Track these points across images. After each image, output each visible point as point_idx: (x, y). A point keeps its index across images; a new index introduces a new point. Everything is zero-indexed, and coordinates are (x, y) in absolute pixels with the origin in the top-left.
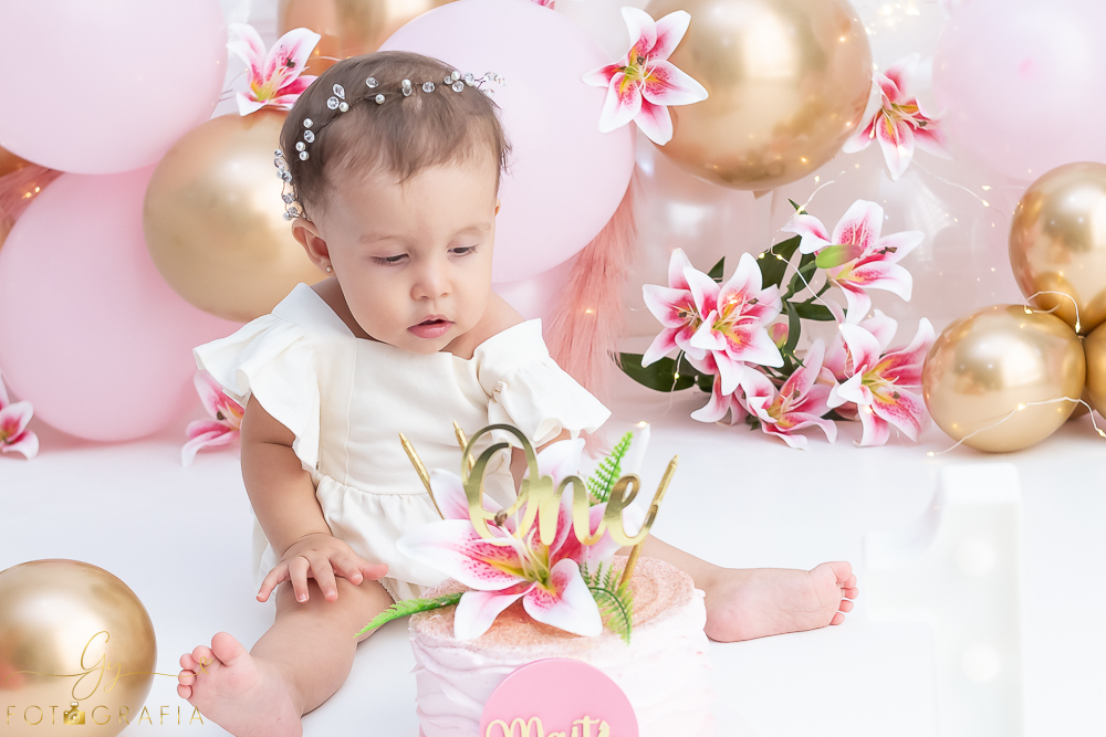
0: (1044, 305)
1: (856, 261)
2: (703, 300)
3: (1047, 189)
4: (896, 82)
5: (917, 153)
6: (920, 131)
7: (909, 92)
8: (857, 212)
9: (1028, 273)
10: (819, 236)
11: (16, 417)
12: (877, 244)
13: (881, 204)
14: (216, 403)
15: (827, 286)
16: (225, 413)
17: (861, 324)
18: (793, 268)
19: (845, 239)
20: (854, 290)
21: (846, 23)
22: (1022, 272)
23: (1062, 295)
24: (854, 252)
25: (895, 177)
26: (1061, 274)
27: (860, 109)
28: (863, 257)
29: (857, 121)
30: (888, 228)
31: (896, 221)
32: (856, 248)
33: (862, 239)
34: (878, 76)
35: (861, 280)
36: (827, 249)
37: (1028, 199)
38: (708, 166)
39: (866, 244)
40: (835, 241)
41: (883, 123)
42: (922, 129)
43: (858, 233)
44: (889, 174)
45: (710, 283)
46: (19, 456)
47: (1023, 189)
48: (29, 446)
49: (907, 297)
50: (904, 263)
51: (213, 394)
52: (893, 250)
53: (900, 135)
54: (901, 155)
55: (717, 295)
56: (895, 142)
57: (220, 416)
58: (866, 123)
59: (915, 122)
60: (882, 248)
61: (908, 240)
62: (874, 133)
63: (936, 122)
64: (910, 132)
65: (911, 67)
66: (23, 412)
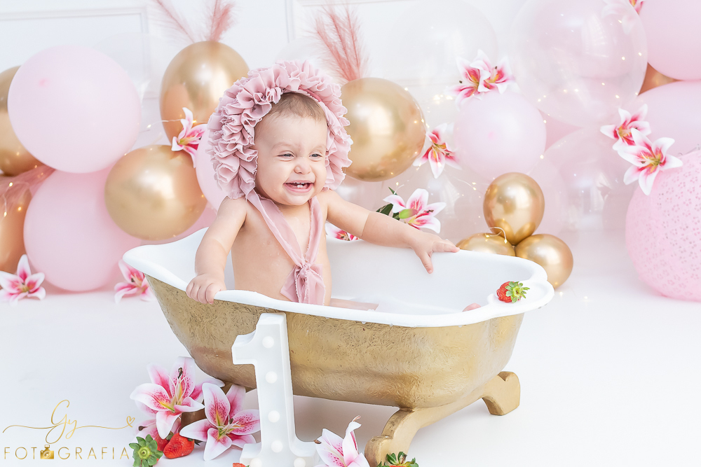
0: (498, 233)
1: (416, 216)
3: (499, 183)
4: (437, 136)
5: (446, 166)
6: (447, 156)
7: (442, 140)
8: (420, 194)
9: (492, 219)
10: (401, 205)
11: (34, 280)
12: (425, 208)
13: (428, 191)
14: (129, 275)
16: (135, 279)
19: (412, 205)
21: (413, 111)
22: (489, 219)
23: (505, 229)
24: (415, 212)
25: (436, 177)
26: (504, 219)
27: (420, 146)
28: (419, 214)
29: (420, 152)
30: (431, 200)
31: (434, 198)
32: (416, 210)
33: (419, 206)
34: (429, 134)
35: (419, 223)
36: (403, 211)
37: (492, 187)
38: (354, 172)
39: (421, 208)
40: (408, 207)
41: (432, 153)
42: (448, 156)
43: (417, 203)
44: (433, 176)
46: (37, 298)
47: (488, 185)
48: (41, 294)
49: (438, 231)
50: (436, 217)
51: (127, 270)
52: (432, 211)
53: (439, 158)
54: (438, 167)
56: (436, 161)
57: (133, 281)
58: (424, 152)
59: (445, 153)
60: (428, 210)
61: (439, 207)
62: (427, 157)
63: (454, 153)
64: (443, 157)
65: (444, 129)
66: (39, 278)
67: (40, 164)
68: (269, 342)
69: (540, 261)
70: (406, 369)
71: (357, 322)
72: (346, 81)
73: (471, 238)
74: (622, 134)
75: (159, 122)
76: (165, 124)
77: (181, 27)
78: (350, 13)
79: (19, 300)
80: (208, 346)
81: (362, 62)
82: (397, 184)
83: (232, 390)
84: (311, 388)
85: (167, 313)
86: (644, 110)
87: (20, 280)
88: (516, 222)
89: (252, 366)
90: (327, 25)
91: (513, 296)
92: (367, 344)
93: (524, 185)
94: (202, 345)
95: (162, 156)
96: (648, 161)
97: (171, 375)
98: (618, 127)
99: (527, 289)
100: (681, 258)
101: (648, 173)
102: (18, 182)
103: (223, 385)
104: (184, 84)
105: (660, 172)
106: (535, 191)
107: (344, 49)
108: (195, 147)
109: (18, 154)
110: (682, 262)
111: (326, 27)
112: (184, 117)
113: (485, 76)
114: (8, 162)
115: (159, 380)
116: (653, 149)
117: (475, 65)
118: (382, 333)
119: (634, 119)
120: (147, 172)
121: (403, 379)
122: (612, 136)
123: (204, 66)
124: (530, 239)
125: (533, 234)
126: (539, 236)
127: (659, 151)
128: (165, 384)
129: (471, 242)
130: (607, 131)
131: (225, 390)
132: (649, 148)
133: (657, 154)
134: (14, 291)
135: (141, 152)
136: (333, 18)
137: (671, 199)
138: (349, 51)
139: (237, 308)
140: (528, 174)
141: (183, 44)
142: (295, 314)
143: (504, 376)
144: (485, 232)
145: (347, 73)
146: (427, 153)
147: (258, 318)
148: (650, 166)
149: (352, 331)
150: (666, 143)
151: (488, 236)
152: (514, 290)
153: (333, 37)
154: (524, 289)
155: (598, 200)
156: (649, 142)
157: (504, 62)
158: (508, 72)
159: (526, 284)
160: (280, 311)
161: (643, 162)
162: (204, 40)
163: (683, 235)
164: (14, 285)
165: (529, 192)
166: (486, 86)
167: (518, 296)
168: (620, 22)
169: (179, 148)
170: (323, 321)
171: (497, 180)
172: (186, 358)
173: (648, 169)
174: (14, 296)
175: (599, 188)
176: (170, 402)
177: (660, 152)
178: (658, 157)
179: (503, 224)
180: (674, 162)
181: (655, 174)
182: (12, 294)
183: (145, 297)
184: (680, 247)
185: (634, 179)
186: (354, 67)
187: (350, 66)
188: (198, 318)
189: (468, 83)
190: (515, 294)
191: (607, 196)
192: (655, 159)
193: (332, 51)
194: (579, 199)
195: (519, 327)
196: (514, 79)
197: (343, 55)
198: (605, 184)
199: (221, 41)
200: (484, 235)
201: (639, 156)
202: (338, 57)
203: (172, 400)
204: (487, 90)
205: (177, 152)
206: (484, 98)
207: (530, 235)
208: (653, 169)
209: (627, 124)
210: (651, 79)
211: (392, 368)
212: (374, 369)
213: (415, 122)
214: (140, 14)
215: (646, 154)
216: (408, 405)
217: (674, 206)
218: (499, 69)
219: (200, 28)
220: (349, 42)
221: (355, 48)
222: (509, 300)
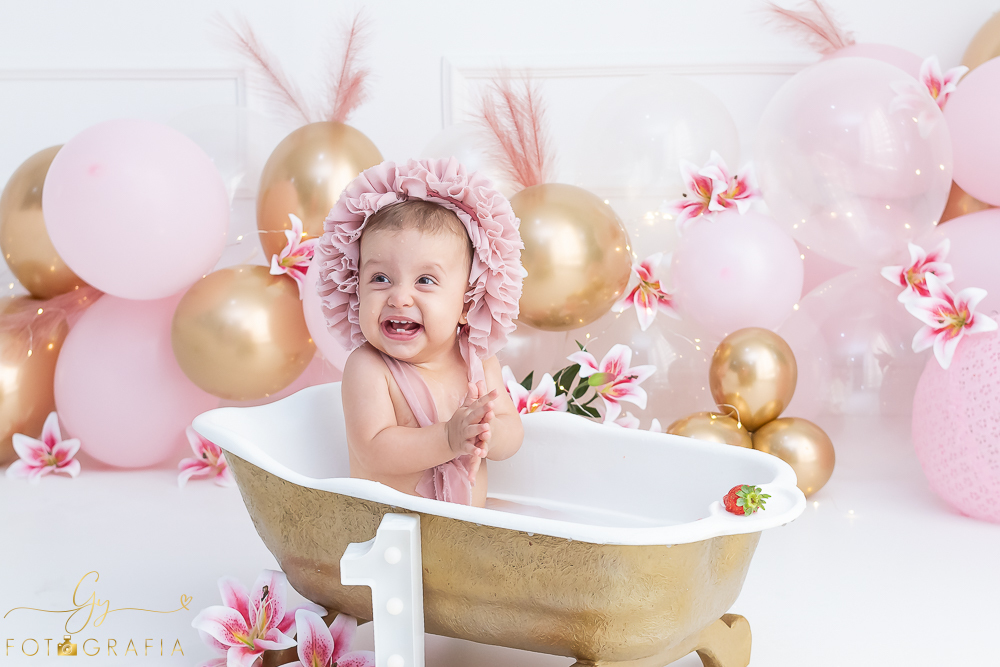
0: (728, 413)
2: (518, 401)
3: (734, 342)
4: (648, 270)
5: (659, 314)
6: (661, 299)
7: (655, 276)
8: (619, 351)
9: (721, 392)
10: (592, 366)
11: (66, 449)
12: (627, 372)
13: (631, 348)
14: (200, 448)
15: (596, 396)
16: (208, 455)
17: (616, 421)
18: (575, 384)
19: (608, 367)
20: (611, 400)
21: (615, 233)
22: (717, 392)
23: (740, 408)
24: (610, 377)
25: (644, 329)
26: (738, 394)
27: (623, 284)
28: (617, 380)
29: (622, 292)
30: (635, 361)
31: (640, 358)
32: (613, 375)
33: (617, 370)
34: (636, 266)
35: (616, 394)
36: (595, 375)
37: (723, 347)
38: (527, 316)
39: (620, 372)
40: (602, 369)
41: (640, 294)
42: (662, 300)
43: (615, 365)
44: (640, 327)
45: (523, 391)
46: (67, 475)
47: (718, 343)
48: (74, 469)
49: (643, 406)
50: (642, 385)
51: (198, 441)
52: (636, 377)
53: (649, 302)
54: (647, 314)
55: (527, 397)
56: (645, 306)
57: (205, 456)
58: (628, 293)
59: (658, 295)
60: (629, 375)
61: (646, 372)
62: (633, 300)
63: (670, 296)
64: (655, 301)
65: (657, 261)
66: (72, 446)
67: (83, 284)
68: (394, 555)
69: (787, 456)
70: (589, 603)
71: (521, 532)
72: (521, 187)
73: (690, 418)
74: (913, 279)
75: (255, 232)
76: (262, 236)
77: (292, 100)
78: (532, 91)
79: (42, 476)
80: (306, 556)
81: (546, 161)
82: (588, 336)
83: (338, 621)
84: (451, 624)
85: (250, 506)
86: (945, 246)
87: (46, 447)
88: (756, 399)
89: (368, 589)
90: (499, 107)
91: (746, 505)
92: (534, 565)
93: (769, 347)
94: (298, 555)
95: (256, 281)
96: (949, 320)
97: (252, 596)
98: (907, 270)
99: (767, 496)
100: (990, 461)
101: (947, 338)
102: (51, 309)
103: (325, 614)
104: (293, 180)
105: (965, 336)
106: (784, 355)
107: (521, 141)
108: (304, 270)
109: (53, 268)
110: (992, 468)
111: (497, 110)
112: (290, 227)
113: (719, 188)
114: (37, 280)
115: (234, 602)
116: (956, 304)
117: (706, 172)
118: (556, 550)
119: (930, 260)
120: (233, 302)
121: (584, 618)
122: (897, 282)
123: (321, 157)
124: (774, 424)
125: (780, 417)
126: (788, 420)
127: (964, 307)
128: (242, 608)
129: (690, 424)
130: (891, 274)
131: (328, 620)
132: (951, 301)
133: (961, 311)
134: (36, 463)
135: (225, 275)
136: (508, 97)
137: (979, 376)
138: (527, 144)
139: (350, 504)
140: (775, 330)
141: (294, 124)
142: (433, 517)
143: (729, 620)
144: (711, 410)
145: (524, 176)
146: (633, 294)
147: (380, 520)
148: (951, 327)
149: (514, 545)
150: (975, 295)
151: (714, 417)
152: (749, 498)
153: (506, 123)
154: (763, 496)
155: (874, 372)
156: (950, 293)
157: (747, 169)
158: (753, 184)
159: (765, 489)
160: (411, 512)
161: (941, 322)
162: (324, 119)
163: (994, 428)
164: (36, 454)
165: (775, 356)
166: (720, 203)
167: (754, 506)
168: (915, 120)
169: (279, 271)
170: (473, 528)
171: (731, 337)
172: (275, 572)
173: (948, 332)
174: (35, 470)
175: (876, 356)
176: (248, 633)
177: (966, 308)
178: (963, 315)
179: (736, 401)
180: (985, 324)
181: (957, 340)
182: (32, 467)
183: (222, 481)
184: (990, 446)
185: (928, 345)
186: (534, 167)
187: (528, 166)
188: (295, 516)
189: (694, 198)
190: (750, 504)
191: (887, 367)
192: (958, 318)
193: (503, 143)
194: (847, 371)
195: (754, 551)
196: (760, 194)
197: (519, 149)
198: (886, 350)
199: (348, 123)
200: (709, 415)
201: (936, 313)
202: (512, 153)
203: (251, 632)
204: (721, 208)
205: (277, 277)
206: (717, 219)
207: (774, 418)
208: (954, 331)
209: (919, 265)
210: (956, 203)
211: (568, 602)
212: (542, 602)
213: (618, 249)
214: (236, 79)
215: (946, 310)
216: (589, 657)
217: (984, 387)
218: (739, 179)
219: (319, 102)
220: (528, 131)
221: (536, 140)
222: (740, 512)
